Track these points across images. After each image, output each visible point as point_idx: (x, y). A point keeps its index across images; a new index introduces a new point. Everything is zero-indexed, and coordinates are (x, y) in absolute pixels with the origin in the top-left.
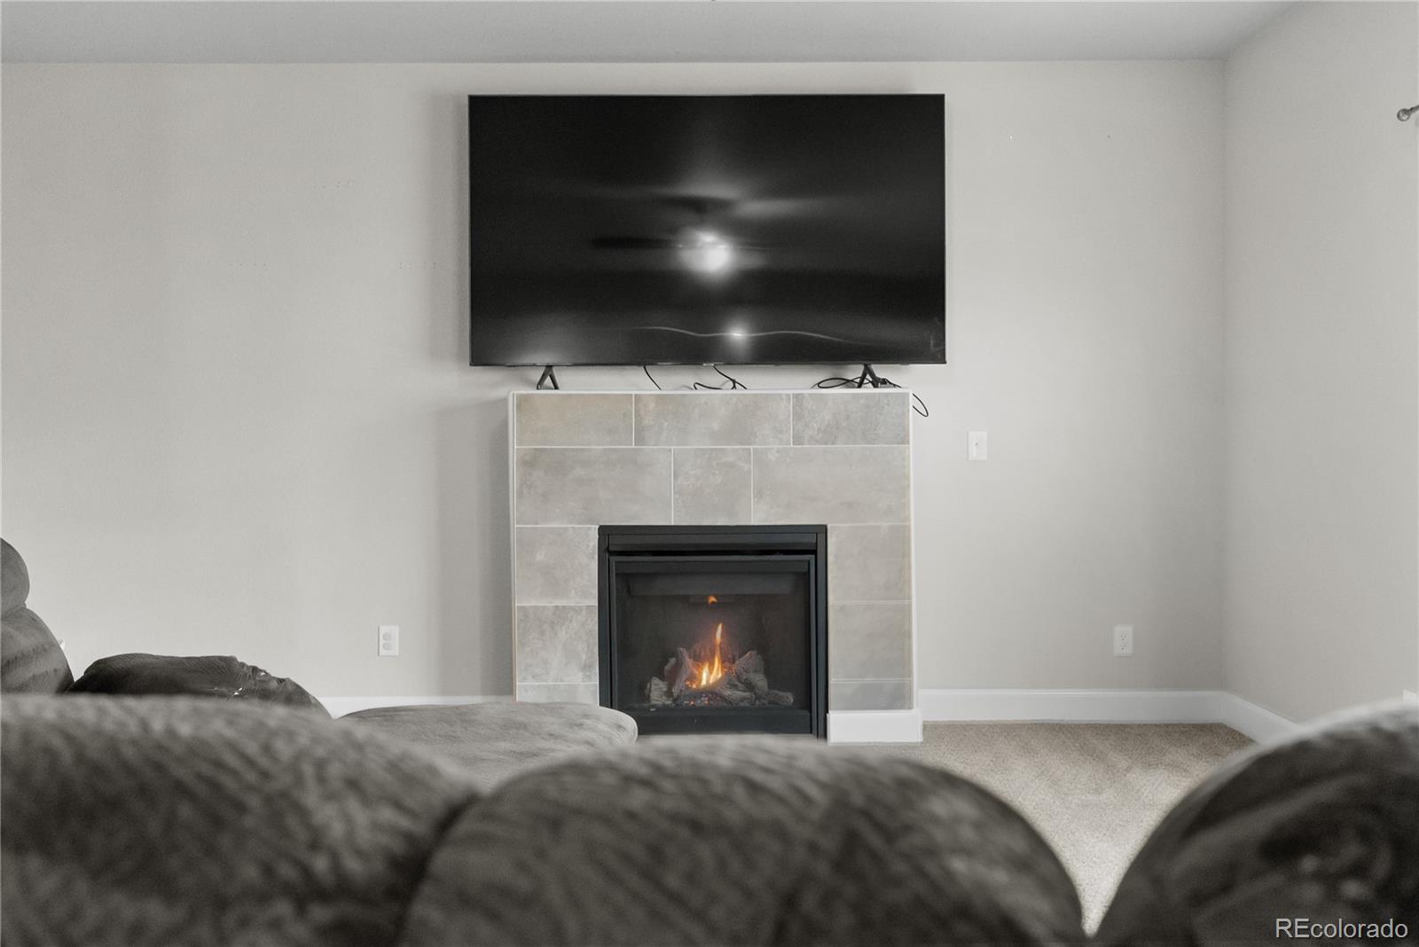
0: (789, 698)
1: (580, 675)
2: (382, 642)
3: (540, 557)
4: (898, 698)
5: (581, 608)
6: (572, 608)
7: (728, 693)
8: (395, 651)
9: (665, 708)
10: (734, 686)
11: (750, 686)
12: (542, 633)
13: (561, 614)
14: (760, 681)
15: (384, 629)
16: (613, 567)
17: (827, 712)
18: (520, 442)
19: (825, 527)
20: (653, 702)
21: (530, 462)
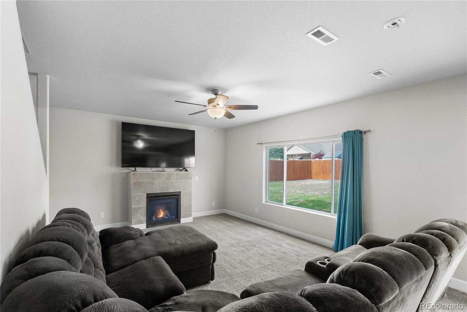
0: (174, 217)
1: (143, 217)
2: (100, 215)
3: (137, 199)
4: (190, 216)
5: (143, 207)
6: (142, 207)
7: (165, 217)
8: (103, 217)
9: (155, 221)
10: (165, 216)
11: (167, 216)
12: (137, 211)
13: (140, 208)
14: (169, 215)
15: (101, 213)
16: (148, 200)
17: (180, 218)
18: (133, 181)
19: (181, 192)
20: (154, 220)
21: (135, 184)
